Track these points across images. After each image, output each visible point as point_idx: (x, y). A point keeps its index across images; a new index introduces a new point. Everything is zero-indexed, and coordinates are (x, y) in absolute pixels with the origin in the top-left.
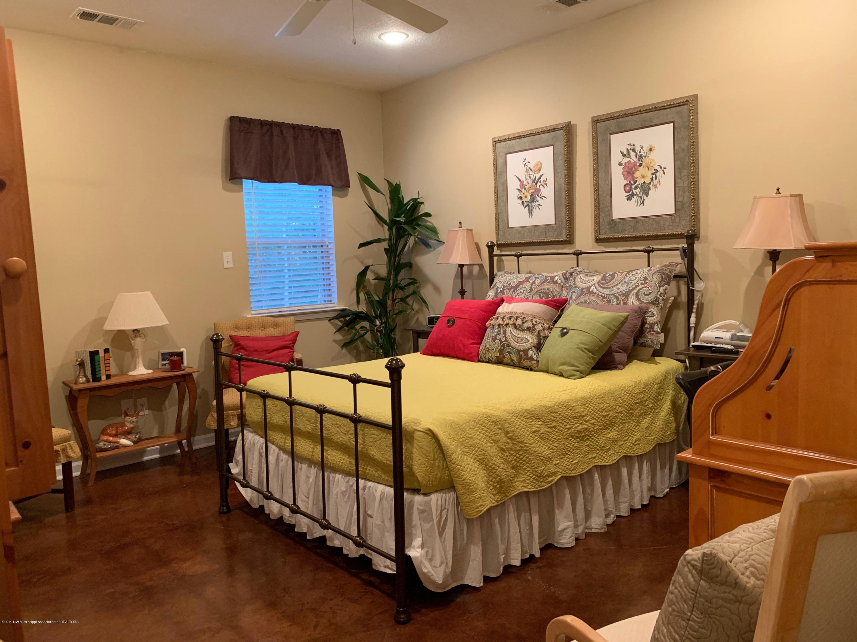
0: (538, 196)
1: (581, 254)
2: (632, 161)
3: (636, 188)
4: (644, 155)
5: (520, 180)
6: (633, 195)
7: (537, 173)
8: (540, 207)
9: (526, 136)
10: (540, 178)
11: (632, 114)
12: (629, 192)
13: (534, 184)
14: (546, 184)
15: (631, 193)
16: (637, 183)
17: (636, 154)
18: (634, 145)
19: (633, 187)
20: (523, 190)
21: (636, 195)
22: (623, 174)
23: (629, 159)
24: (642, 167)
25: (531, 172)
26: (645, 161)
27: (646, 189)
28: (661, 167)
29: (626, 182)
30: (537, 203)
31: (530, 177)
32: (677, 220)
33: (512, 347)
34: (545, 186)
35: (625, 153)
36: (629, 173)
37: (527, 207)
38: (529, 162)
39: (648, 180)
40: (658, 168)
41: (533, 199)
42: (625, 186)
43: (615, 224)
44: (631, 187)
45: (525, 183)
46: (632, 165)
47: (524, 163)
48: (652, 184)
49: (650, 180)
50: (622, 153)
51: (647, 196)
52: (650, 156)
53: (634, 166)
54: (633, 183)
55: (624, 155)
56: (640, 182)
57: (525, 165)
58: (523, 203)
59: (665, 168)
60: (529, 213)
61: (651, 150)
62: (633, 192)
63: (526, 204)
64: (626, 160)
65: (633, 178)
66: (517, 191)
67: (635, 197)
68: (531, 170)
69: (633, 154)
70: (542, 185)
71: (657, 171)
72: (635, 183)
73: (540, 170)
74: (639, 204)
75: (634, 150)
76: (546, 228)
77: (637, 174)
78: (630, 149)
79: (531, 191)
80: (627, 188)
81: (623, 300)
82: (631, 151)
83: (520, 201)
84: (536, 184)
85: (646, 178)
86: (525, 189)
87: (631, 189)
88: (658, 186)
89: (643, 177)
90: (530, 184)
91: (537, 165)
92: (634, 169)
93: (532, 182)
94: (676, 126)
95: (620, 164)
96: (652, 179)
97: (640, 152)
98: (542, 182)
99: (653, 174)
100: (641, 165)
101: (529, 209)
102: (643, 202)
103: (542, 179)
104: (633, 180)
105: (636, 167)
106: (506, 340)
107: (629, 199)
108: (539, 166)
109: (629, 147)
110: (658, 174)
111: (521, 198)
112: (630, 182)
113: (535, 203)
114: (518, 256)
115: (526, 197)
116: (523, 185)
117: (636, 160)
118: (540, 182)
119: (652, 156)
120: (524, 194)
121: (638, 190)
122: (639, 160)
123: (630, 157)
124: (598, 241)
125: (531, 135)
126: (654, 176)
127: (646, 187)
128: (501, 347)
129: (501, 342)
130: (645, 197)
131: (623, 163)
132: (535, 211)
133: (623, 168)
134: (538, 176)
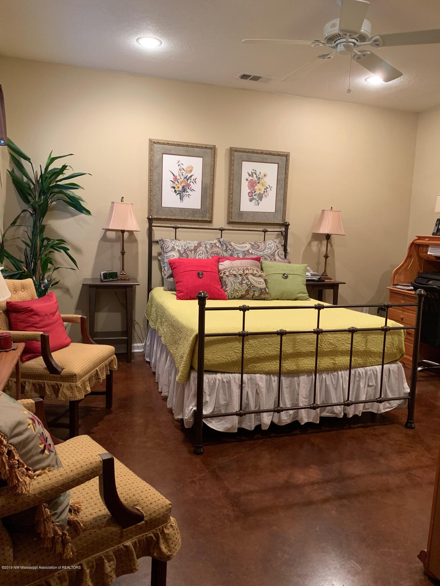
0: (188, 188)
1: (224, 230)
2: (254, 180)
3: (255, 195)
4: (261, 177)
5: (174, 175)
6: (253, 199)
7: (189, 173)
8: (189, 196)
9: (183, 146)
10: (191, 177)
11: (257, 153)
12: (251, 197)
13: (185, 180)
14: (195, 182)
15: (252, 197)
16: (256, 193)
17: (257, 176)
18: (256, 171)
19: (254, 194)
20: (176, 182)
21: (255, 199)
22: (248, 186)
23: (252, 178)
24: (259, 184)
25: (183, 171)
26: (261, 181)
27: (261, 197)
28: (269, 186)
29: (249, 191)
30: (187, 193)
31: (182, 174)
32: (276, 216)
33: (256, 287)
34: (194, 183)
35: (250, 174)
36: (251, 186)
37: (179, 195)
38: (182, 164)
39: (262, 192)
40: (268, 187)
41: (184, 189)
42: (249, 193)
43: (241, 214)
44: (252, 195)
45: (178, 177)
46: (254, 182)
47: (178, 164)
48: (264, 194)
49: (263, 192)
50: (248, 173)
51: (261, 201)
52: (264, 179)
53: (255, 183)
54: (253, 192)
55: (250, 175)
56: (258, 192)
57: (179, 165)
58: (175, 191)
59: (272, 187)
60: (181, 199)
61: (265, 175)
62: (253, 197)
63: (178, 192)
64: (251, 178)
65: (254, 189)
66: (171, 182)
67: (254, 200)
68: (184, 170)
69: (255, 176)
70: (192, 182)
71: (267, 188)
72: (254, 192)
73: (191, 171)
74: (256, 205)
75: (256, 174)
76: (194, 211)
77: (256, 188)
78: (254, 173)
79: (182, 184)
80: (250, 195)
81: (273, 258)
82: (254, 174)
83: (173, 190)
84: (188, 180)
85: (261, 191)
86: (178, 182)
87: (252, 196)
88: (267, 196)
89: (260, 190)
90: (183, 179)
91: (189, 168)
92: (254, 184)
93: (184, 178)
94: (279, 166)
95: (247, 180)
96: (264, 192)
97: (259, 176)
98: (192, 180)
99: (265, 189)
100: (259, 183)
101: (180, 196)
102: (259, 203)
103: (192, 178)
104: (254, 190)
105: (256, 183)
106: (251, 284)
107: (251, 201)
108: (190, 169)
109: (253, 171)
110: (267, 190)
111: (174, 187)
112: (252, 191)
113: (185, 193)
114: (176, 228)
115: (178, 187)
116: (176, 179)
117: (256, 179)
118: (191, 179)
119: (265, 179)
120: (176, 185)
121: (256, 197)
122: (258, 180)
123: (253, 177)
124: (230, 223)
125: (187, 146)
126: (265, 190)
127: (261, 195)
128: (248, 288)
129: (248, 285)
130: (260, 201)
131: (249, 179)
132: (186, 199)
133: (248, 183)
134: (189, 175)
